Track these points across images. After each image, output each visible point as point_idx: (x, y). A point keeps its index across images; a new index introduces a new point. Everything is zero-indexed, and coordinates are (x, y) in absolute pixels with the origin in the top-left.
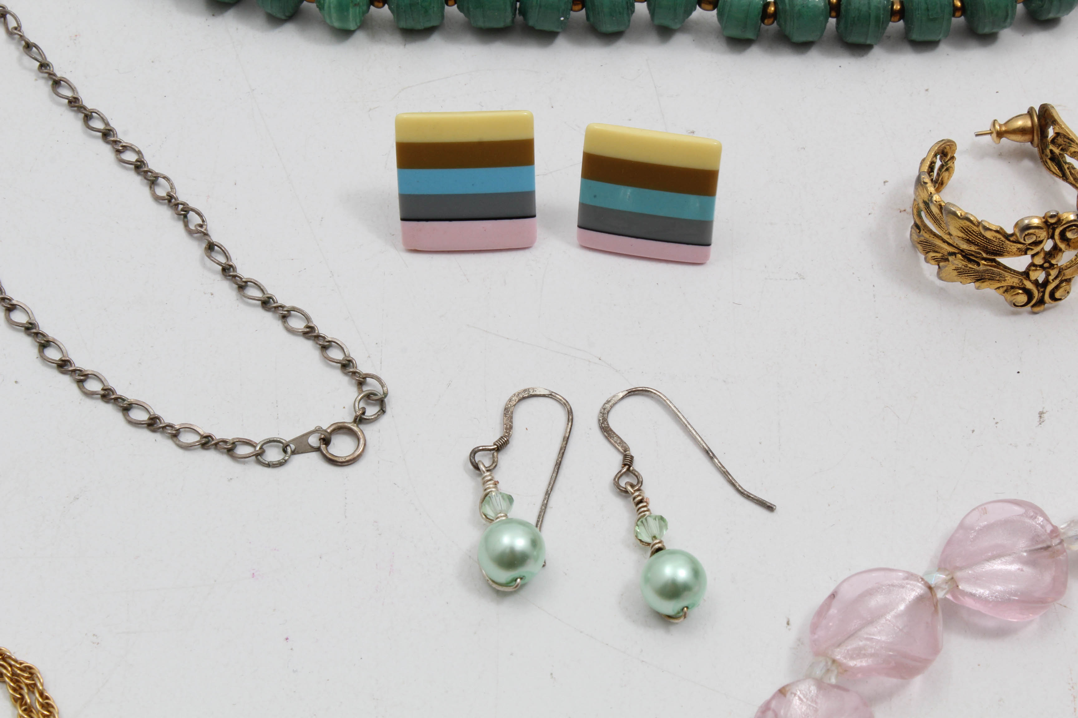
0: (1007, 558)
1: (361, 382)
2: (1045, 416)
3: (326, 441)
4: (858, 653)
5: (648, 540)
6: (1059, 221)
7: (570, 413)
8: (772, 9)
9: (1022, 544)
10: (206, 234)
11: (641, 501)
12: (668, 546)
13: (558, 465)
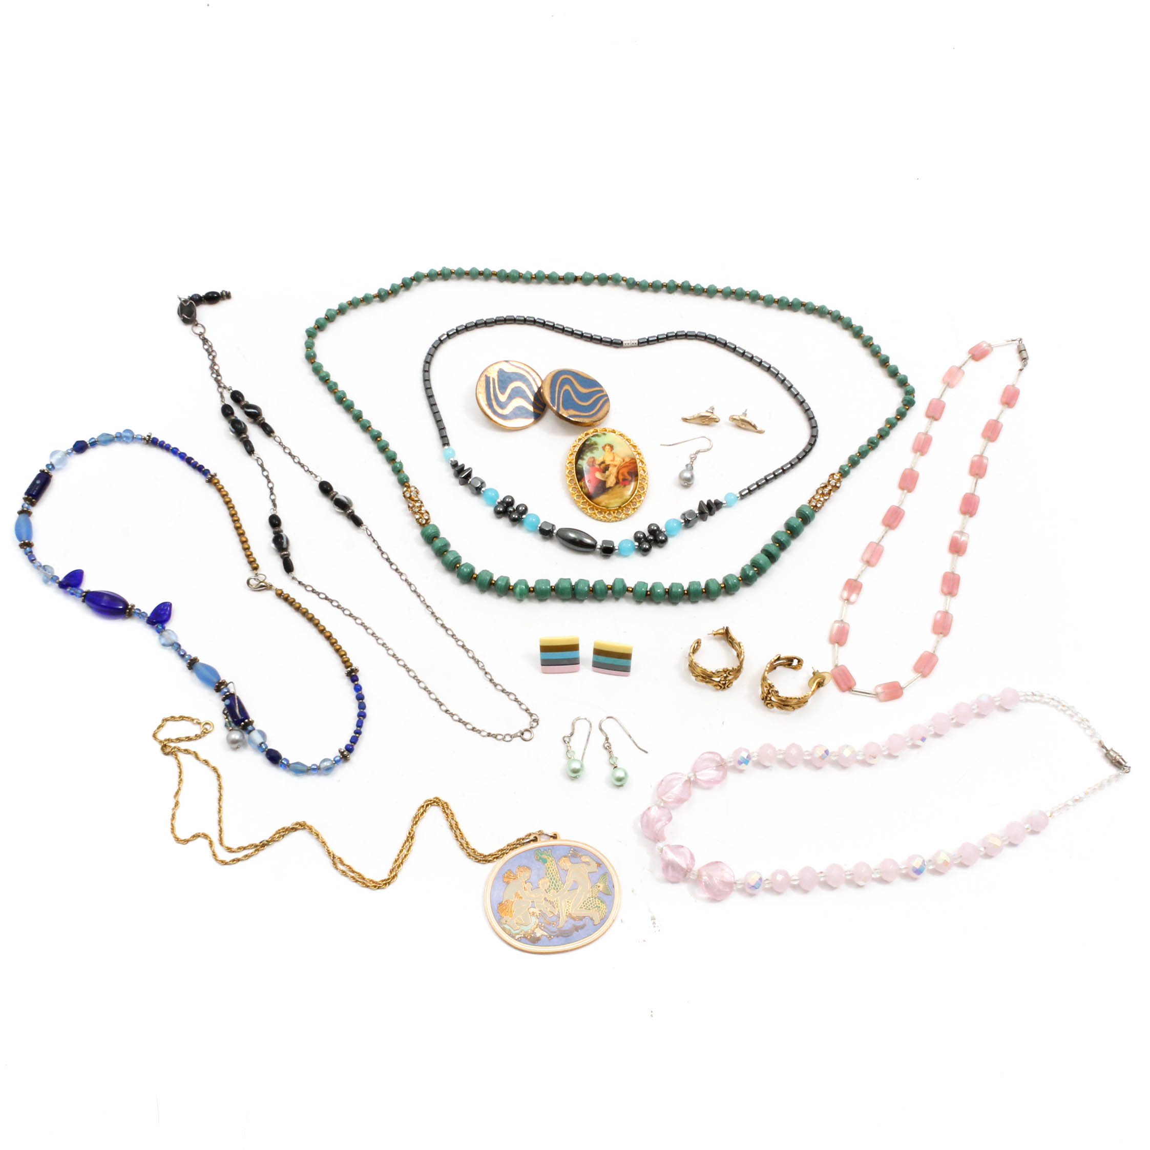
0: (709, 768)
1: (531, 715)
3: (523, 734)
4: (668, 798)
5: (613, 763)
6: (728, 670)
7: (591, 725)
8: (649, 593)
9: (714, 765)
10: (484, 669)
11: (611, 751)
12: (618, 766)
13: (588, 740)
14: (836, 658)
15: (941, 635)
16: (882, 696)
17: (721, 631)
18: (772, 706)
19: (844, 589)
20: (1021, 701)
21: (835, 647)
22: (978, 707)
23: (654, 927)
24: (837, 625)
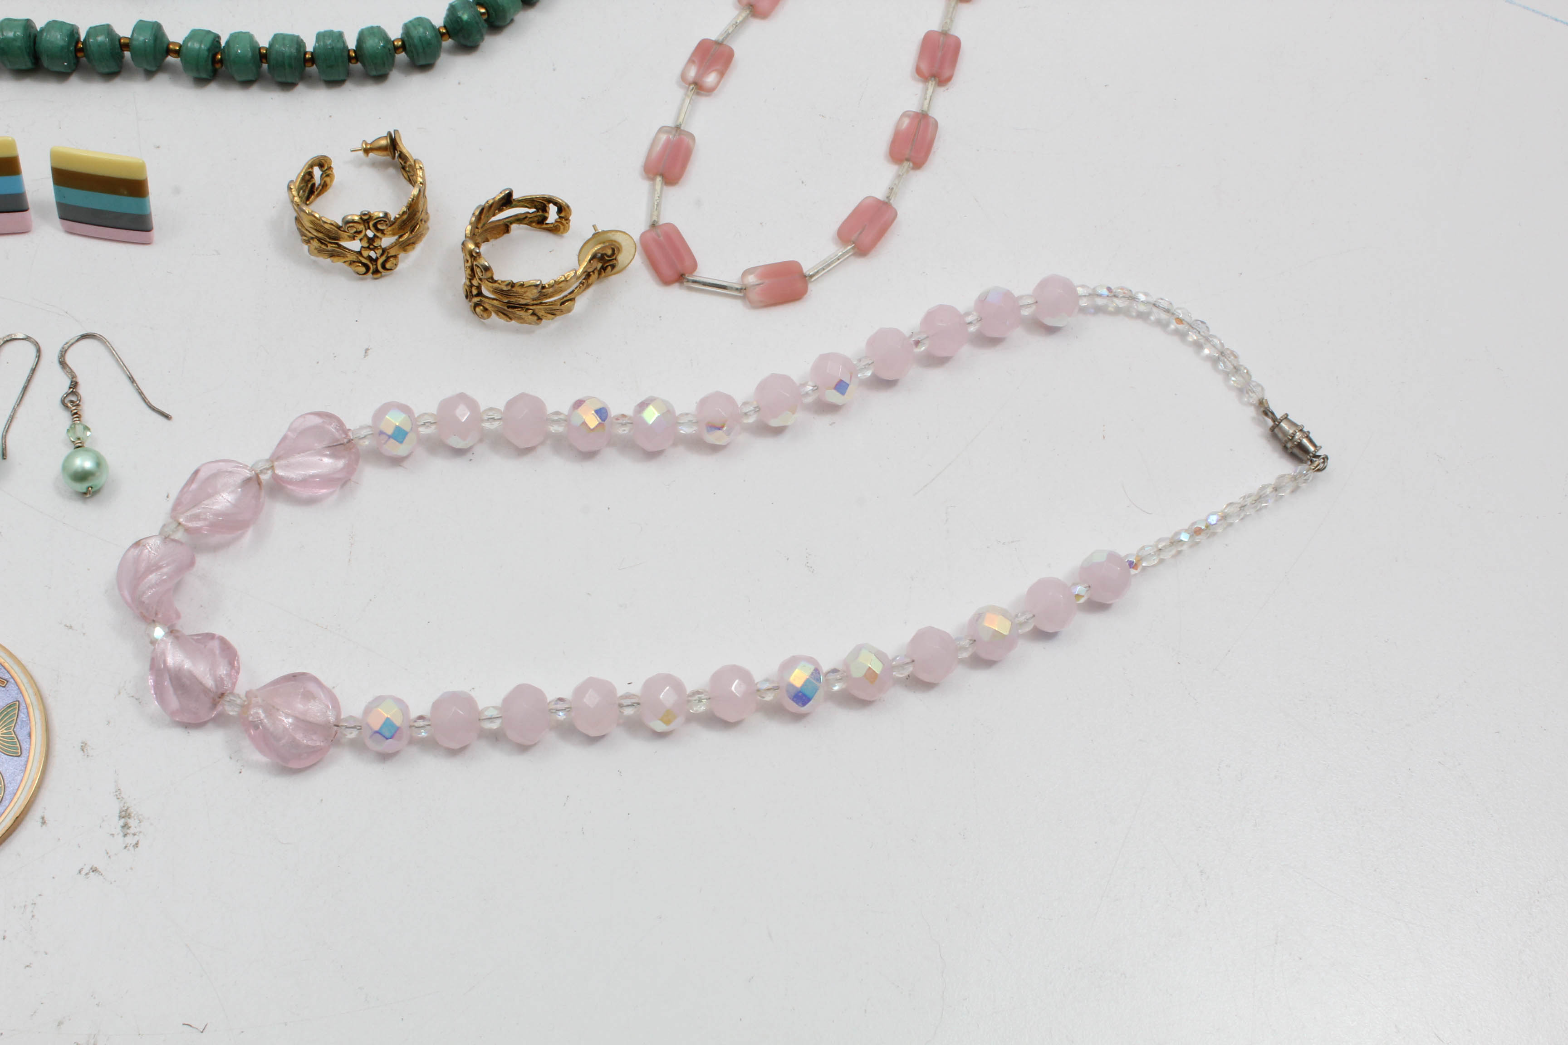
0: (312, 451)
2: (369, 352)
4: (196, 517)
5: (75, 438)
6: (370, 218)
7: (39, 351)
9: (322, 442)
11: (76, 413)
12: (87, 446)
13: (25, 389)
14: (656, 206)
15: (906, 164)
16: (754, 295)
17: (384, 142)
18: (485, 310)
19: (691, 61)
20: (1083, 310)
21: (654, 185)
22: (980, 320)
23: (125, 835)
24: (663, 137)
